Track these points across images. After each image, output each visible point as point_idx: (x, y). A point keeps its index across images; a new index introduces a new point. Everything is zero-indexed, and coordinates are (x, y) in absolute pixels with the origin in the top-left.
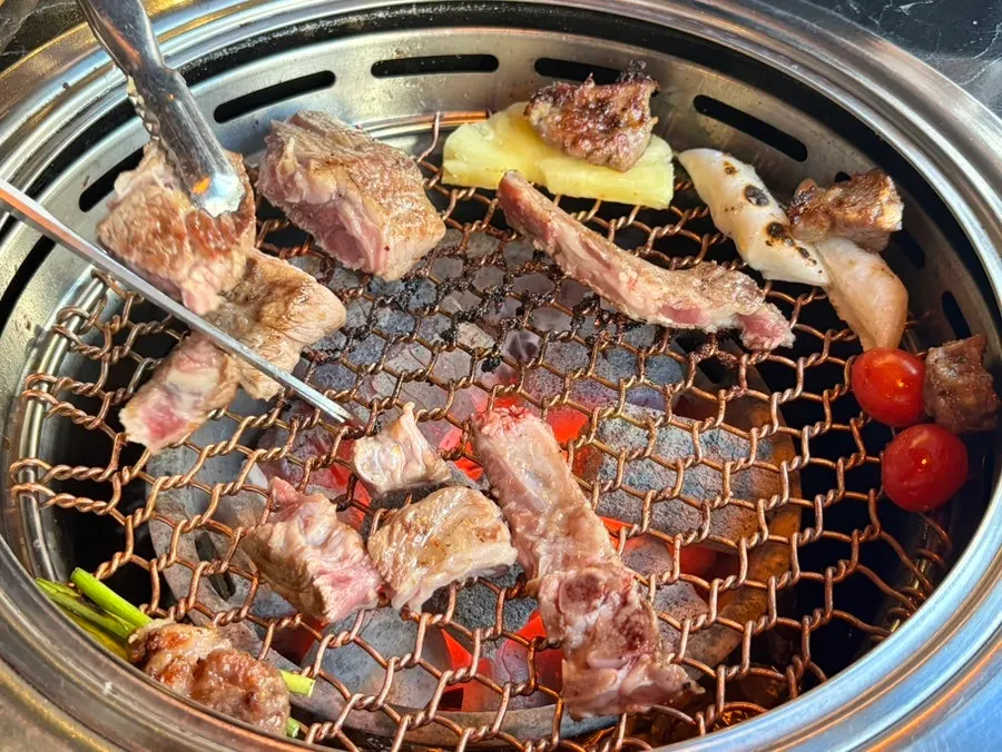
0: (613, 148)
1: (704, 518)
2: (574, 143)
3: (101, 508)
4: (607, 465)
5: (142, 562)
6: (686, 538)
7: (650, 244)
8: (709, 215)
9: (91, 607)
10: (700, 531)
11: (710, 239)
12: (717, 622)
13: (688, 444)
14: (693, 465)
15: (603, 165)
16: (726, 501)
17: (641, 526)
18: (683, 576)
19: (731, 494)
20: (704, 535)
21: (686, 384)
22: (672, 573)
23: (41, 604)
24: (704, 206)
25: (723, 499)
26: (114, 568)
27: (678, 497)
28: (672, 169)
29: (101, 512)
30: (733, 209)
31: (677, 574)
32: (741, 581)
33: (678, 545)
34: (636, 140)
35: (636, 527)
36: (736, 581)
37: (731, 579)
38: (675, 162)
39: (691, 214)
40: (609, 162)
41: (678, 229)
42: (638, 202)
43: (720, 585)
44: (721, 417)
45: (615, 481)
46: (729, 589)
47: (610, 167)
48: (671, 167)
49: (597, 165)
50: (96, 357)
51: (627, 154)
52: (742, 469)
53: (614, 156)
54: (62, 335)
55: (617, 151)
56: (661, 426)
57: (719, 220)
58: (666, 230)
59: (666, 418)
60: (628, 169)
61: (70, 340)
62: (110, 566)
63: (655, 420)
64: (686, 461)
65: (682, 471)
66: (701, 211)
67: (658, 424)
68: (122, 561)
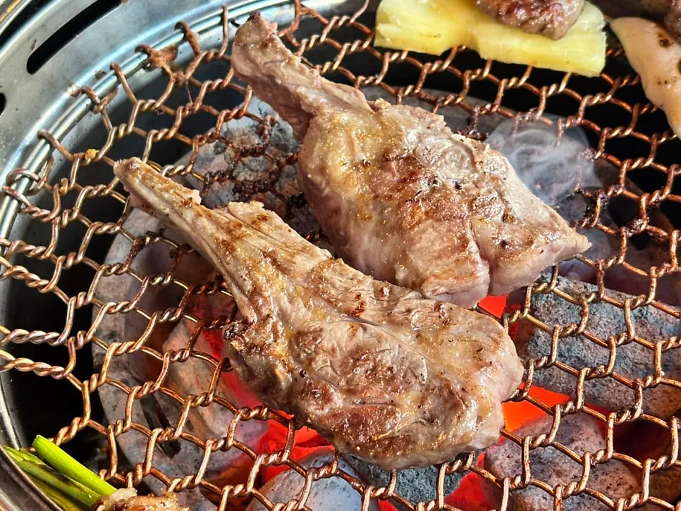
0: (548, 18)
1: (637, 398)
2: (510, 12)
3: (59, 373)
4: (538, 337)
5: (99, 427)
6: (619, 418)
7: (581, 114)
8: (640, 85)
9: (56, 476)
10: (633, 411)
11: (641, 109)
12: (649, 501)
13: (618, 318)
14: (625, 343)
15: (536, 33)
16: (658, 380)
17: (575, 404)
18: (616, 454)
19: (663, 373)
20: (637, 415)
21: (618, 259)
22: (606, 451)
23: (22, 484)
24: (633, 74)
25: (655, 379)
26: (73, 433)
27: (611, 375)
28: (605, 38)
29: (58, 377)
30: (666, 82)
31: (611, 453)
32: (673, 462)
33: (611, 425)
34: (571, 9)
35: (570, 405)
36: (668, 461)
37: (663, 460)
38: (607, 29)
39: (622, 82)
40: (544, 31)
41: (608, 98)
42: (570, 70)
43: (652, 465)
44: (653, 295)
45: (550, 357)
46: (661, 468)
47: (544, 35)
48: (604, 36)
49: (530, 33)
50: (45, 220)
51: (561, 24)
52: (673, 348)
53: (549, 26)
54: (13, 197)
55: (552, 21)
56: (593, 302)
57: (651, 92)
58: (597, 99)
59: (598, 294)
60: (560, 38)
61: (20, 202)
62: (69, 431)
63: (587, 297)
64: (618, 338)
65: (615, 350)
66: (631, 80)
67: (590, 300)
68: (81, 426)
